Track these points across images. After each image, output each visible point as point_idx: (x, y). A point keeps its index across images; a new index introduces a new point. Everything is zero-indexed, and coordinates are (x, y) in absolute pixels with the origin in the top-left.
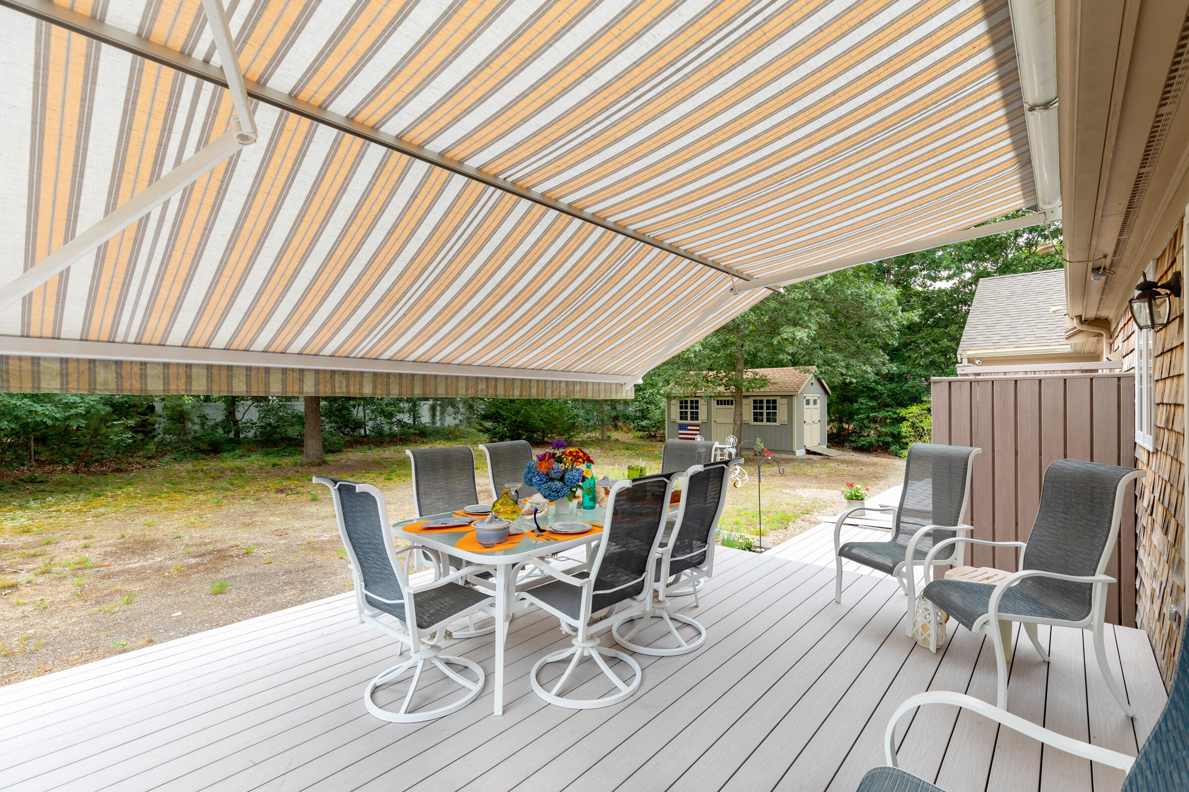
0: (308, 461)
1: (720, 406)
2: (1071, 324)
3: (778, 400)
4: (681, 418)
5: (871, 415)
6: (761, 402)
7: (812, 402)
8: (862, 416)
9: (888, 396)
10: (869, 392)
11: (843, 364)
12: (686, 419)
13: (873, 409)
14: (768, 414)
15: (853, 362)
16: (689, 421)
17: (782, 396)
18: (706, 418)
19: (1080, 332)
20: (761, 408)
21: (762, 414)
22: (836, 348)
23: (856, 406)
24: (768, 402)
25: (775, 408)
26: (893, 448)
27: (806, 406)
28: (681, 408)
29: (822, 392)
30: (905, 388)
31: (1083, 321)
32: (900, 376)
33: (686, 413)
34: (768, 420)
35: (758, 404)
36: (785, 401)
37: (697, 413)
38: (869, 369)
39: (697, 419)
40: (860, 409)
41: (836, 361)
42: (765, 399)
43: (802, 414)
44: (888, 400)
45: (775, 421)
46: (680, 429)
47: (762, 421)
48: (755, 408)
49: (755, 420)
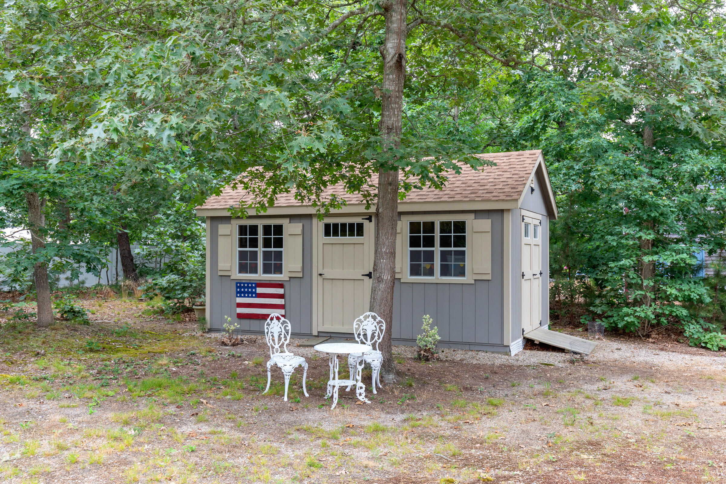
1: (332, 239)
3: (470, 221)
4: (243, 269)
5: (647, 259)
6: (430, 227)
7: (531, 230)
8: (625, 262)
12: (254, 270)
14: (444, 256)
16: (260, 276)
17: (478, 213)
18: (299, 267)
20: (430, 242)
21: (430, 256)
24: (445, 226)
25: (460, 241)
28: (242, 243)
29: (544, 211)
33: (254, 255)
34: (445, 271)
35: (421, 233)
36: (485, 224)
37: (279, 256)
39: (279, 269)
42: (437, 221)
45: (461, 272)
46: (240, 294)
47: (431, 272)
48: (414, 242)
49: (415, 270)
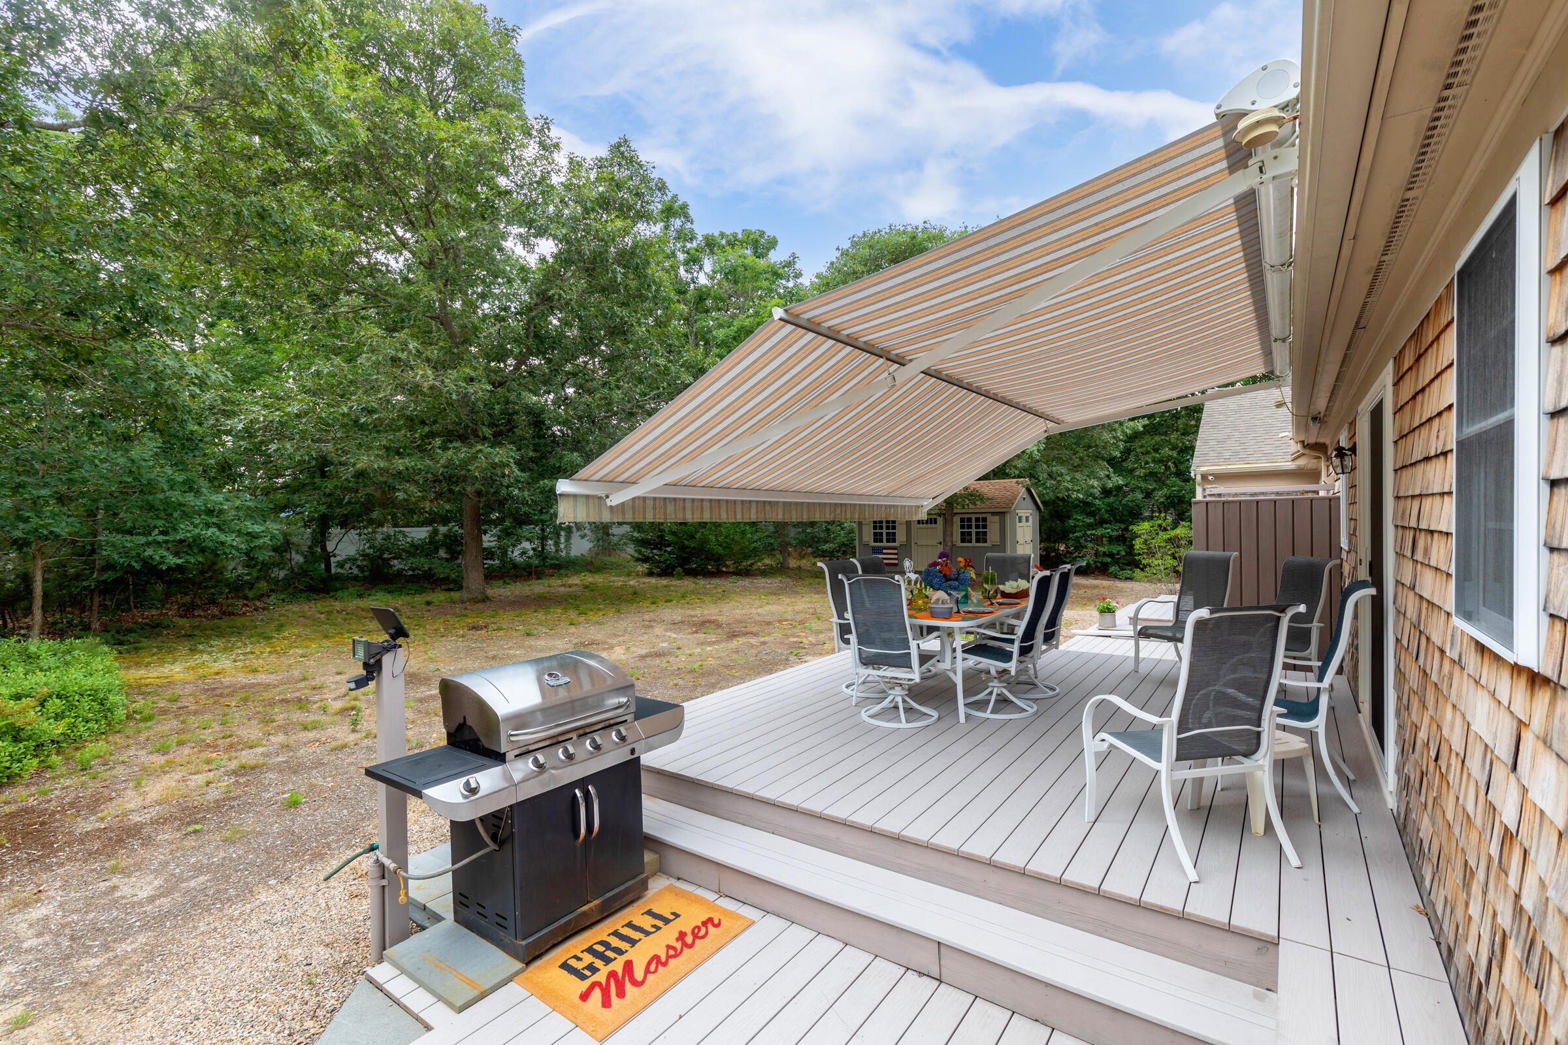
0: (470, 596)
1: (921, 525)
2: (1295, 447)
3: (989, 517)
4: (875, 541)
5: (1088, 533)
6: (970, 520)
7: (1024, 519)
8: (1077, 534)
9: (1107, 511)
10: (1086, 507)
11: (1068, 478)
12: (881, 541)
13: (1090, 526)
14: (977, 533)
15: (1078, 476)
16: (885, 544)
17: (993, 514)
18: (904, 539)
19: (1303, 455)
20: (970, 527)
21: (970, 534)
22: (1061, 462)
23: (1071, 523)
24: (977, 520)
25: (985, 527)
26: (1112, 569)
27: (1018, 524)
28: (875, 528)
29: (1034, 507)
30: (1124, 502)
31: (1305, 445)
32: (1119, 488)
33: (881, 534)
34: (978, 541)
35: (965, 523)
36: (996, 518)
37: (894, 534)
38: (1096, 484)
39: (894, 541)
40: (1075, 526)
41: (1062, 475)
42: (973, 517)
43: (1014, 535)
44: (1106, 516)
45: (985, 541)
46: (874, 553)
47: (970, 541)
48: (962, 527)
49: (963, 541)
